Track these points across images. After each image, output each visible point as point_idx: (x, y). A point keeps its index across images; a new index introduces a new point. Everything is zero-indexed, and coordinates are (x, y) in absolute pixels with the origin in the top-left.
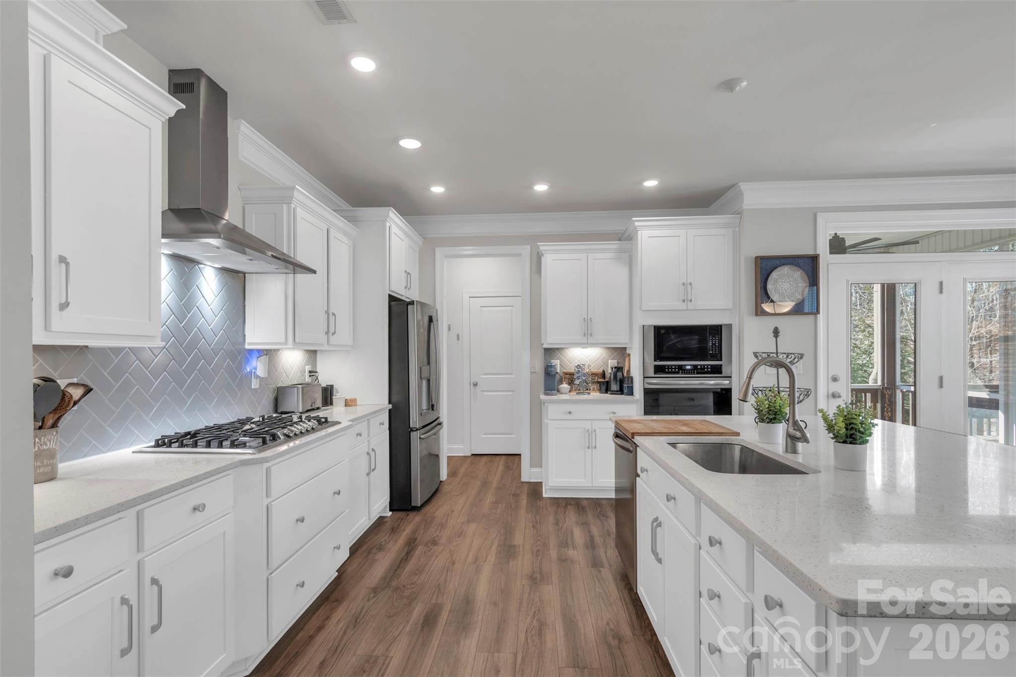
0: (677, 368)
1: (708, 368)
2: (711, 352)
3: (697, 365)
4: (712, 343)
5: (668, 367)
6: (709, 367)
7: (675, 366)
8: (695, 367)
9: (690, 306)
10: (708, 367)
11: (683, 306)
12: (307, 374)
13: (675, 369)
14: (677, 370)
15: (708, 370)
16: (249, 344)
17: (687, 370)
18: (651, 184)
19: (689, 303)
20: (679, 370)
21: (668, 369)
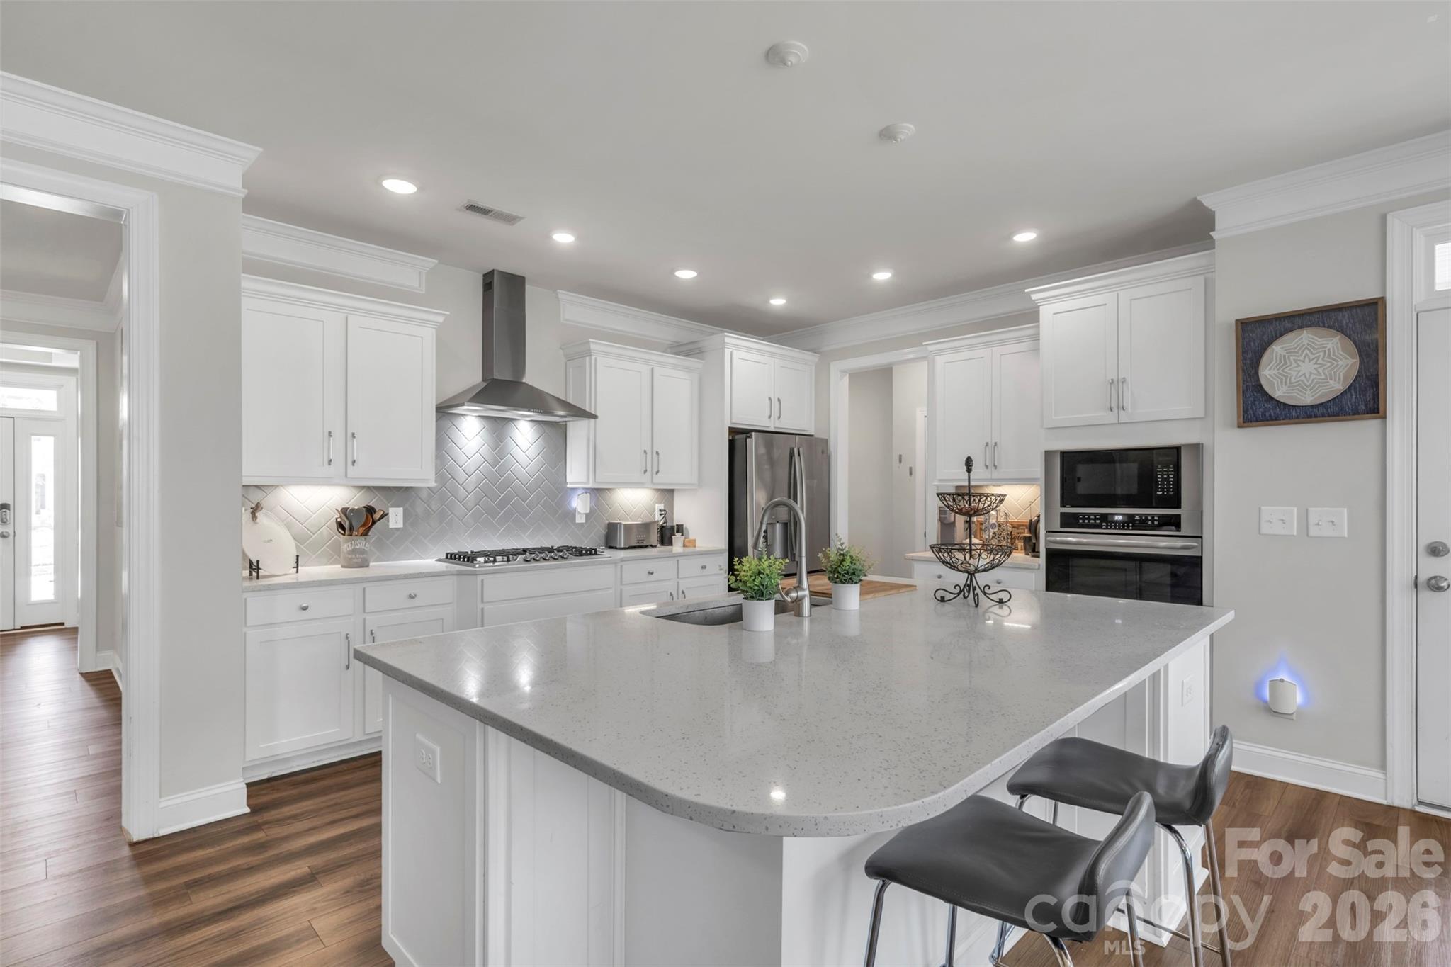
0: (1098, 519)
1: (1153, 520)
2: (1161, 493)
3: (1133, 516)
4: (1162, 478)
5: (1084, 516)
6: (1156, 518)
7: (1095, 515)
8: (1131, 516)
9: (1124, 417)
10: (1153, 518)
11: (1111, 417)
12: (657, 513)
13: (1095, 519)
14: (1098, 521)
15: (1153, 523)
16: (571, 483)
17: (1116, 522)
18: (1025, 237)
19: (1121, 412)
20: (1101, 522)
21: (1084, 519)
